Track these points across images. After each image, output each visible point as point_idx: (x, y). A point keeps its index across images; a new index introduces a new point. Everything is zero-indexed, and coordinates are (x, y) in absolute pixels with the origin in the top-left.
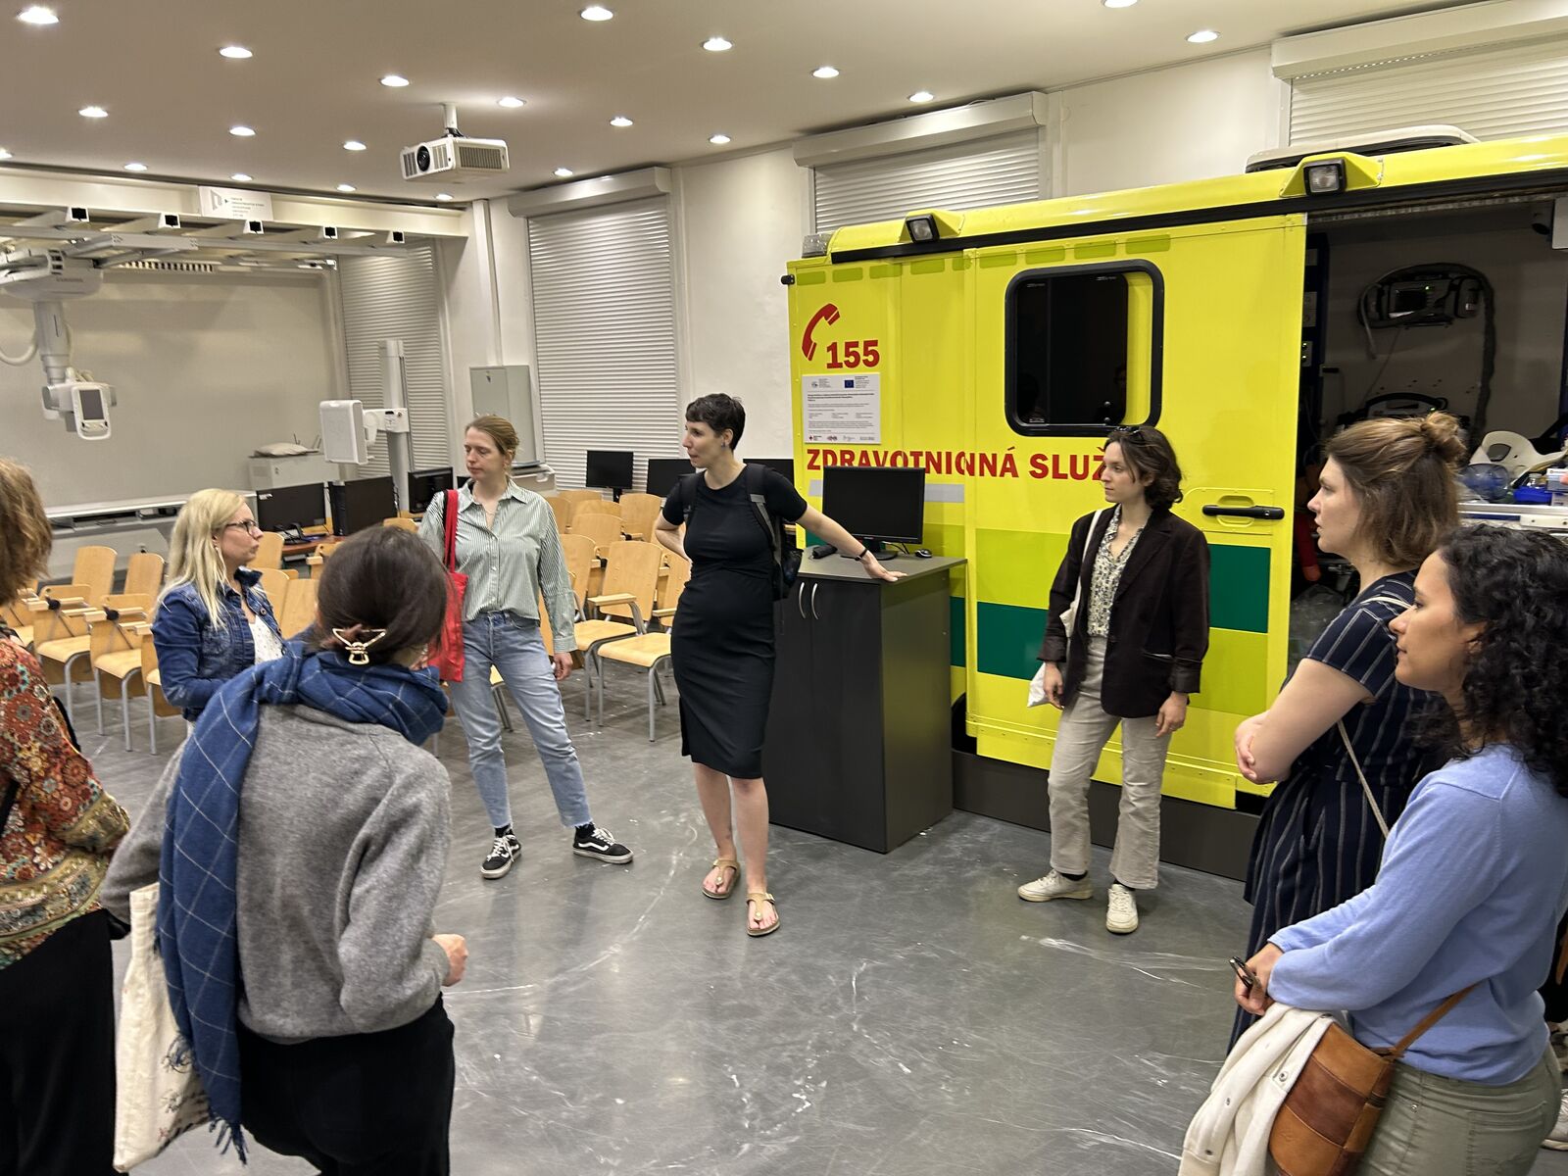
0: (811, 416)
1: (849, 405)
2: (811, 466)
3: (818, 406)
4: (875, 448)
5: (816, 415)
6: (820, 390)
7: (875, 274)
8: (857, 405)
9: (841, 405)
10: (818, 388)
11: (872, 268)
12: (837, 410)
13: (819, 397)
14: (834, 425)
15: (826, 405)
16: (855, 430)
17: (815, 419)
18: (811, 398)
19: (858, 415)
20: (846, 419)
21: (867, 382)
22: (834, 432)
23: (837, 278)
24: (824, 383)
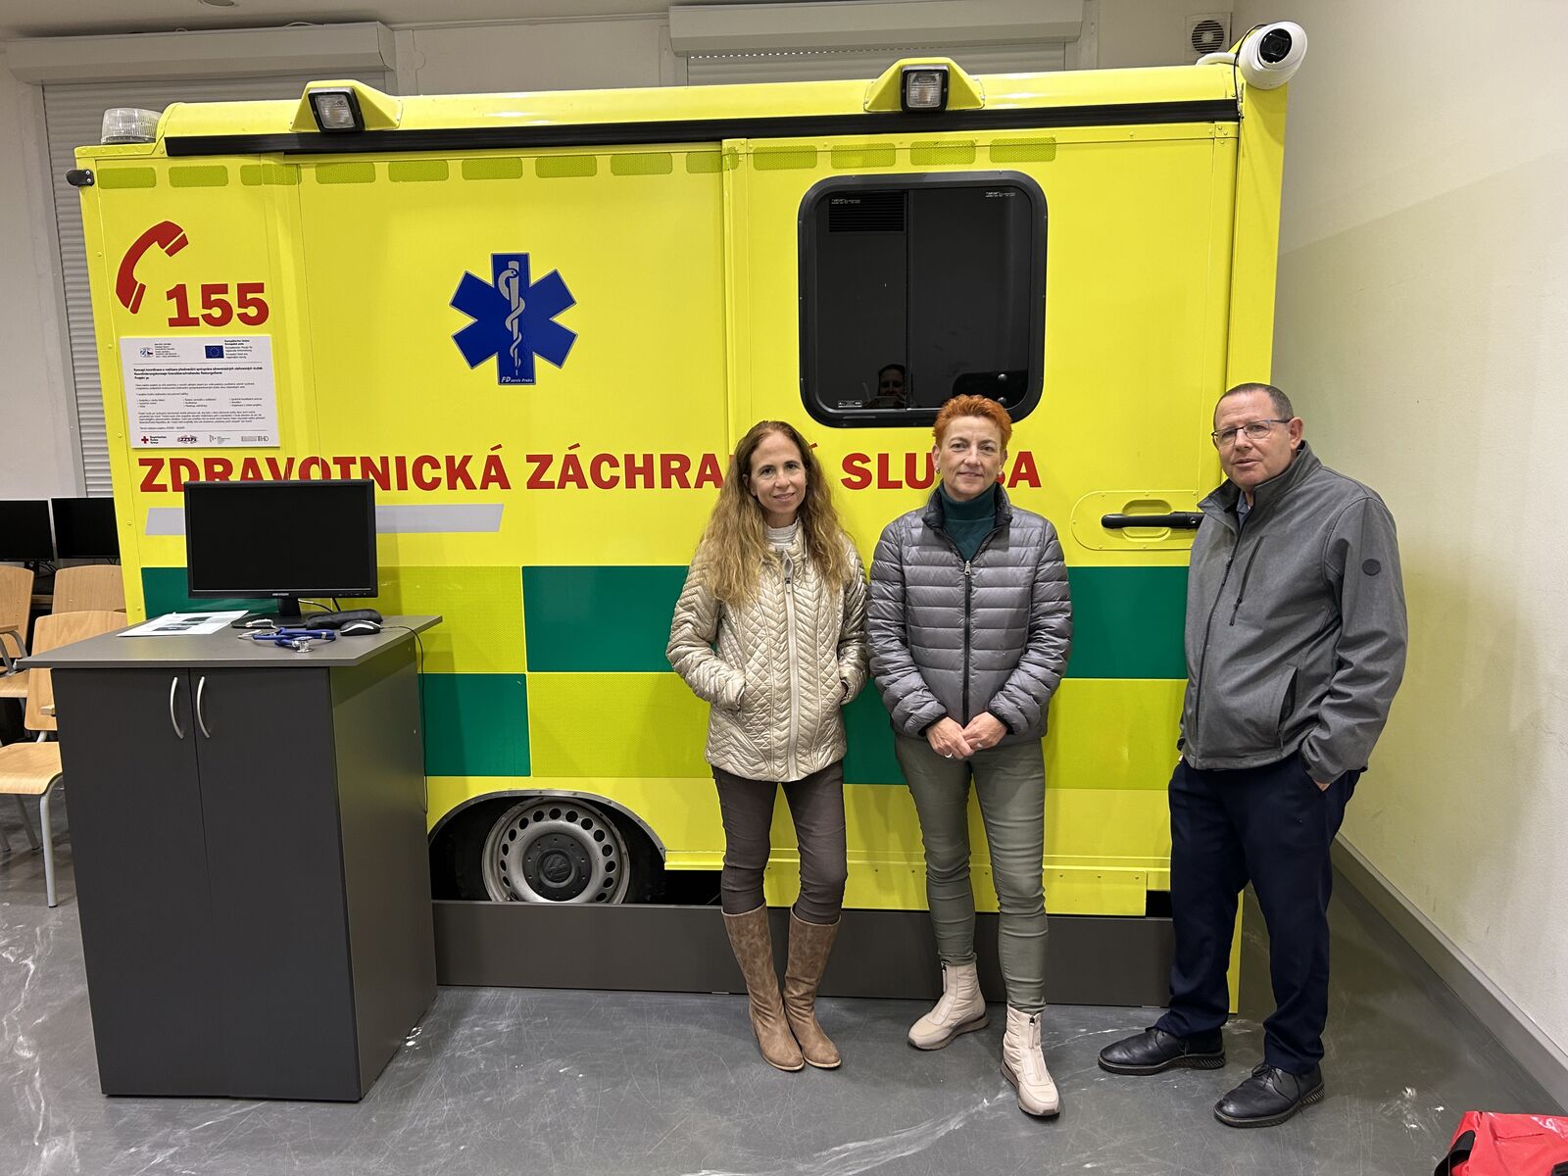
0: (143, 403)
1: (217, 386)
2: (148, 486)
3: (154, 387)
4: (271, 454)
5: (154, 402)
6: (155, 362)
7: (249, 178)
8: (230, 386)
9: (201, 386)
10: (153, 359)
11: (243, 168)
12: (193, 394)
13: (156, 372)
14: (188, 418)
15: (172, 386)
16: (232, 426)
17: (149, 409)
18: (141, 374)
19: (236, 402)
20: (211, 408)
21: (249, 349)
22: (189, 430)
23: (178, 180)
24: (164, 349)
